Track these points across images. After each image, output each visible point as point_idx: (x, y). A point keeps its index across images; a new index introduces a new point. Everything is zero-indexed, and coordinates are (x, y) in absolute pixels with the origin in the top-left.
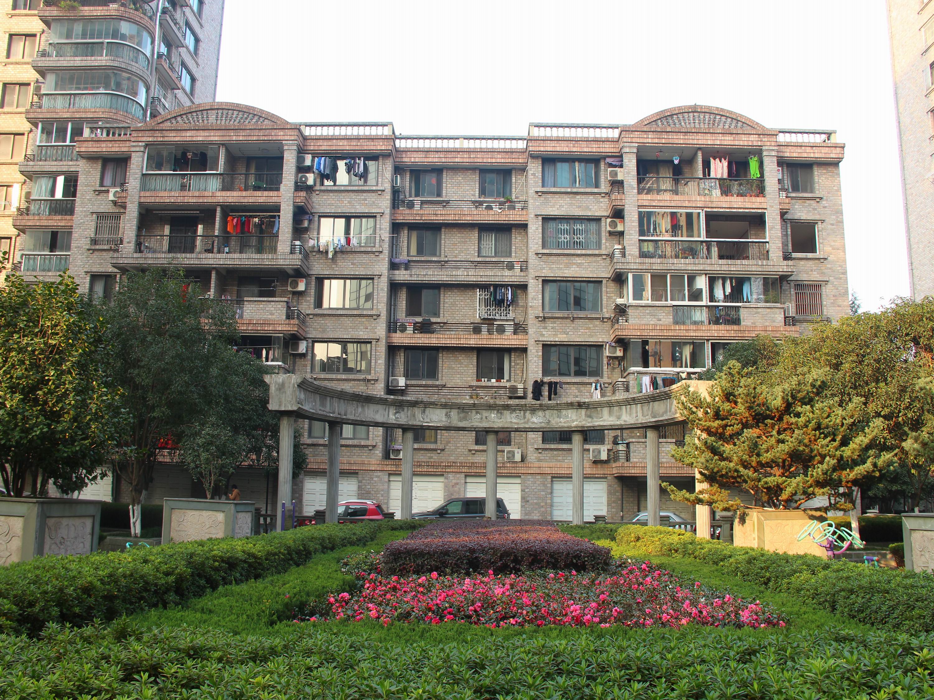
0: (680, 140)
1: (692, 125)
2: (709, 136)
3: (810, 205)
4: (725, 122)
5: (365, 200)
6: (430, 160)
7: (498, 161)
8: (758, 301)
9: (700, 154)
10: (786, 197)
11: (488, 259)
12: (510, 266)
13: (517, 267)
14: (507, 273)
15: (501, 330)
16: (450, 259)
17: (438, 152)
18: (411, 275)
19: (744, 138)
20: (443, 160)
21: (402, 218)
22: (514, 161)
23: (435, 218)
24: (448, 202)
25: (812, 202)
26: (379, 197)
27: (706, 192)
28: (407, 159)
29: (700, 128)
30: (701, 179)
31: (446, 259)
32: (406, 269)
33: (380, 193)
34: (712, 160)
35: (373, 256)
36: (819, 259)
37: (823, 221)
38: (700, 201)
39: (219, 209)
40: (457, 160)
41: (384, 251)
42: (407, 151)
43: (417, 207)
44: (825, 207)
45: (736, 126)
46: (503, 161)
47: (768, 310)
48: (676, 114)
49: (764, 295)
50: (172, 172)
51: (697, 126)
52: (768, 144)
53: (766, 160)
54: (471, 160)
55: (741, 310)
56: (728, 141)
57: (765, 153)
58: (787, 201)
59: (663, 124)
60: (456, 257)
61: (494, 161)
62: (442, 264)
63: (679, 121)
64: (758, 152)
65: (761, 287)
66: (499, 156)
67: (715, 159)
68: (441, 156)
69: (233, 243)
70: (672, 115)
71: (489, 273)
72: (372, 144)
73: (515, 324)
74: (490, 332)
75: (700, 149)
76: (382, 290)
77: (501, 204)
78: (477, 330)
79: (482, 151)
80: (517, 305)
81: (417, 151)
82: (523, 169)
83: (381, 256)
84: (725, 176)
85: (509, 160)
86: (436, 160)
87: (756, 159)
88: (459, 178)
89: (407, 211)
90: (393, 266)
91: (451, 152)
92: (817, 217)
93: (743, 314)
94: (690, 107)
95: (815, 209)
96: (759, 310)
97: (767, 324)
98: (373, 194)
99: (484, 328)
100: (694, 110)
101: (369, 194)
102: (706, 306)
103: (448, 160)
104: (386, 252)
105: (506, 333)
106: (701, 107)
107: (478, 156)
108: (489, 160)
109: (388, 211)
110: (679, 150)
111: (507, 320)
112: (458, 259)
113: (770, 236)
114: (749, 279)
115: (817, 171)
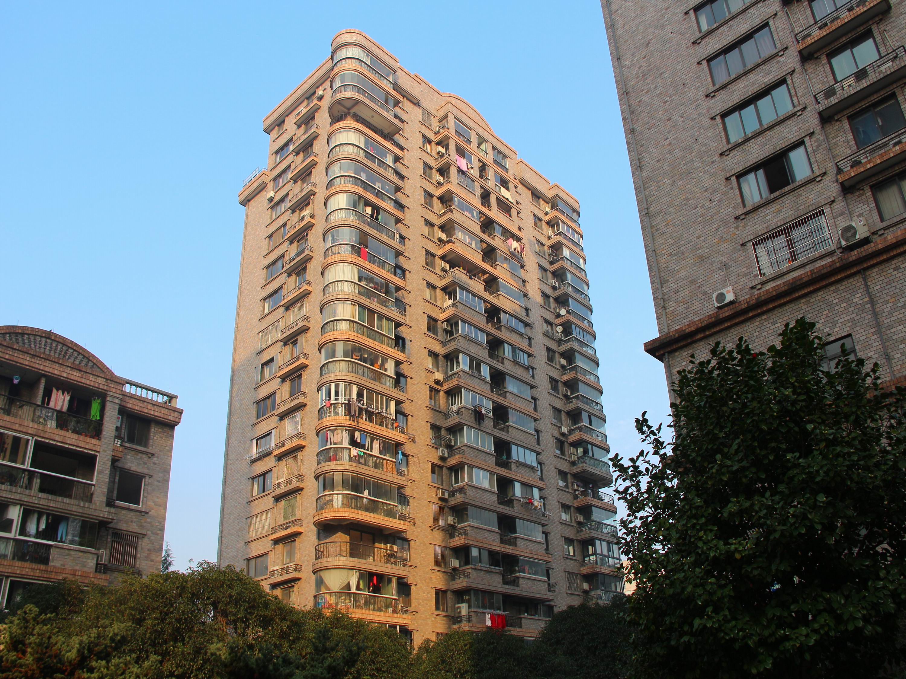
0: (26, 361)
1: (42, 350)
2: (57, 366)
4: (76, 358)
8: (72, 542)
9: (43, 382)
10: (121, 445)
19: (92, 378)
25: (144, 456)
27: (41, 420)
29: (50, 355)
30: (38, 406)
34: (55, 391)
36: (141, 512)
37: (151, 476)
38: (32, 427)
44: (154, 464)
45: (86, 365)
47: (81, 554)
48: (28, 334)
49: (80, 537)
51: (47, 352)
52: (114, 390)
53: (109, 406)
55: (53, 550)
56: (75, 376)
57: (109, 398)
58: (121, 449)
59: (11, 340)
63: (30, 342)
64: (103, 396)
65: (78, 529)
67: (58, 390)
70: (23, 334)
75: (44, 376)
84: (65, 409)
87: (99, 401)
92: (146, 471)
93: (53, 553)
94: (44, 332)
95: (145, 463)
96: (72, 552)
97: (77, 568)
100: (48, 336)
102: (14, 539)
106: (56, 335)
110: (23, 371)
113: (97, 480)
114: (66, 519)
115: (154, 429)
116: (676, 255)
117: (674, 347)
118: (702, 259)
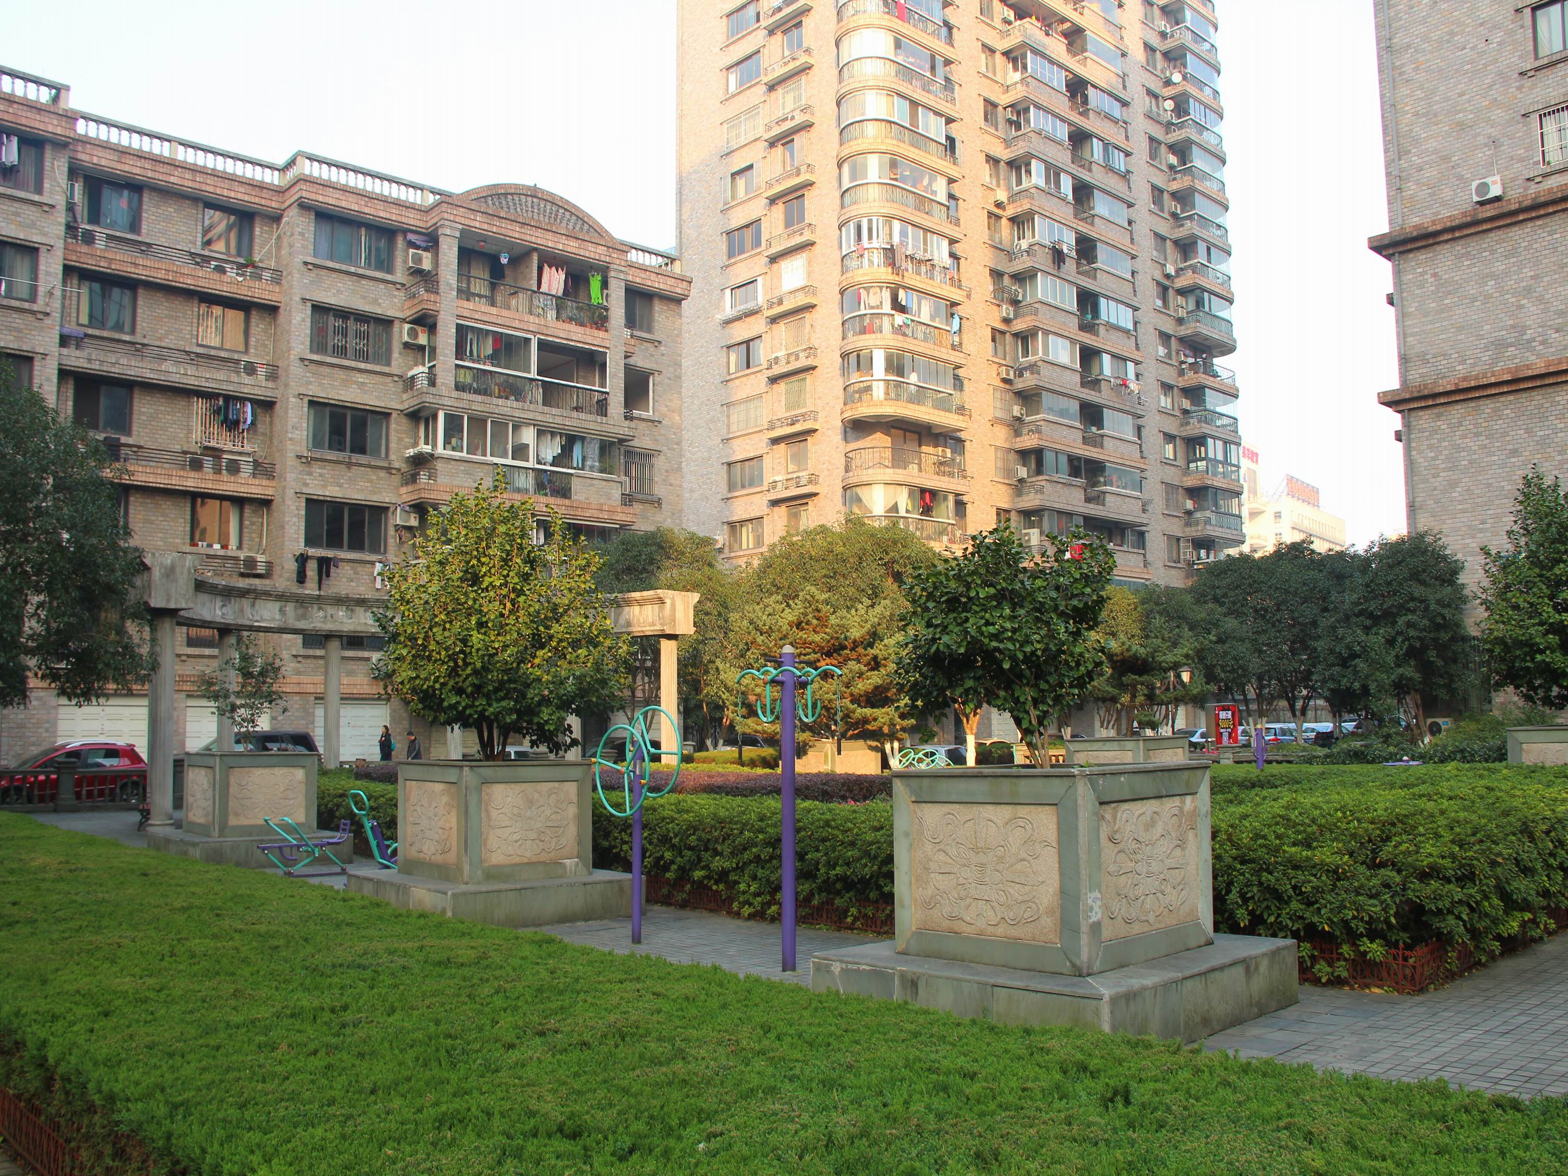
0: (515, 233)
1: (530, 214)
2: (550, 236)
3: (647, 349)
4: (569, 220)
5: (18, 215)
6: (127, 168)
7: (240, 196)
8: (592, 468)
9: (535, 257)
10: (632, 336)
11: (213, 352)
12: (251, 369)
13: (261, 371)
14: (247, 379)
15: (234, 468)
16: (151, 342)
17: (140, 157)
18: (90, 360)
19: (591, 247)
20: (150, 174)
21: (74, 258)
22: (263, 202)
23: (133, 270)
24: (149, 245)
25: (649, 345)
26: (44, 215)
27: (541, 311)
28: (86, 157)
29: (539, 220)
30: (534, 292)
31: (146, 341)
32: (78, 347)
33: (46, 209)
34: (546, 266)
35: (31, 318)
36: (653, 421)
37: (660, 372)
38: (532, 322)
40: (172, 179)
41: (54, 314)
42: (85, 141)
43: (100, 244)
44: (663, 355)
45: (582, 229)
46: (246, 198)
47: (604, 483)
48: (512, 194)
49: (600, 462)
51: (536, 217)
52: (618, 262)
53: (613, 283)
54: (197, 186)
55: (574, 480)
56: (571, 247)
57: (612, 274)
58: (632, 342)
59: (494, 204)
60: (160, 339)
61: (232, 194)
62: (138, 349)
63: (515, 204)
64: (604, 271)
65: (597, 451)
66: (241, 189)
67: (550, 267)
68: (147, 166)
70: (506, 194)
71: (221, 375)
73: (255, 462)
74: (218, 471)
75: (535, 249)
76: (48, 380)
77: (240, 266)
78: (196, 465)
79: (214, 174)
80: (255, 432)
81: (106, 146)
82: (276, 218)
83: (48, 321)
84: (560, 293)
85: (257, 200)
86: (137, 171)
87: (599, 278)
88: (171, 209)
89: (84, 249)
90: (64, 341)
91: (164, 163)
92: (655, 367)
93: (576, 484)
94: (529, 188)
95: (652, 356)
96: (595, 482)
97: (602, 501)
98: (33, 208)
99: (208, 462)
100: (534, 193)
101: (25, 207)
102: (533, 469)
103: (157, 176)
104: (57, 315)
105: (242, 475)
106: (543, 191)
107: (209, 182)
108: (226, 193)
109: (60, 244)
110: (509, 246)
111: (240, 454)
112: (163, 344)
113: (611, 387)
114: (583, 439)
115: (658, 306)
116: (1424, 115)
117: (1409, 247)
118: (1462, 126)
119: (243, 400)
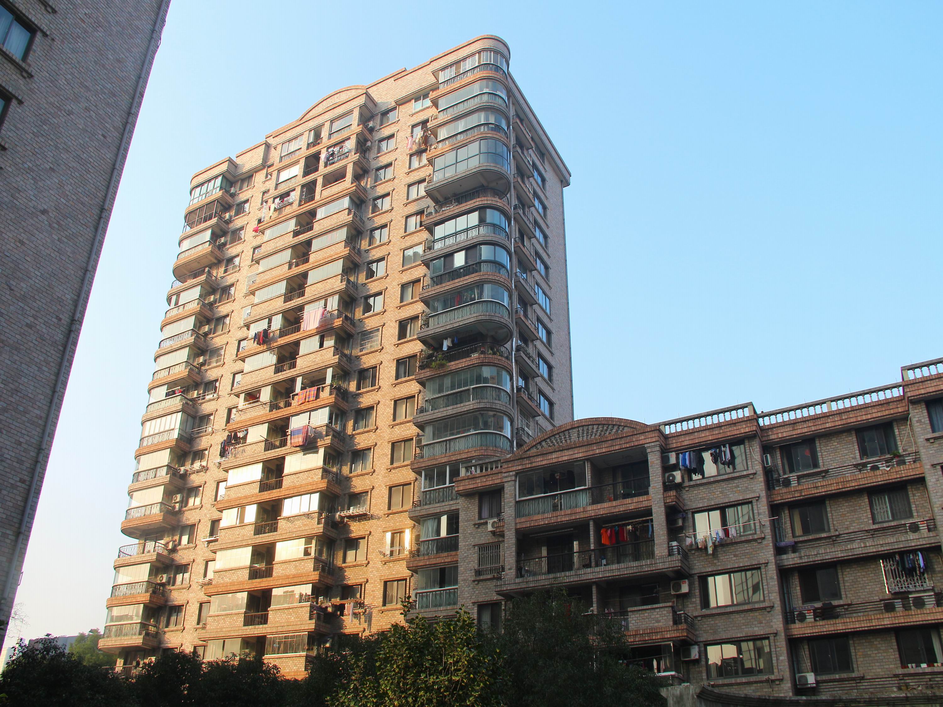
5: (738, 486)
6: (799, 431)
7: (874, 415)
11: (885, 525)
12: (915, 528)
13: (923, 527)
14: (912, 536)
15: (920, 603)
16: (841, 532)
17: (805, 421)
18: (801, 558)
20: (813, 429)
21: (779, 498)
22: (892, 412)
23: (816, 491)
24: (827, 471)
26: (752, 481)
28: (773, 436)
31: (837, 533)
32: (794, 551)
33: (751, 476)
35: (755, 544)
39: (591, 523)
40: (827, 425)
41: (767, 537)
42: (772, 427)
43: (794, 483)
46: (879, 414)
50: (543, 495)
54: (844, 422)
60: (847, 528)
61: (869, 416)
62: (833, 540)
66: (874, 411)
68: (810, 425)
69: (610, 554)
71: (891, 540)
72: (735, 428)
73: (936, 595)
74: (906, 607)
76: (772, 578)
77: (887, 461)
78: (889, 607)
79: (853, 409)
80: (933, 571)
81: (784, 424)
82: (904, 419)
83: (765, 542)
85: (887, 412)
86: (806, 430)
88: (834, 443)
89: (784, 490)
90: (779, 551)
91: (820, 418)
98: (745, 480)
99: (898, 604)
101: (740, 481)
103: (818, 427)
104: (769, 537)
105: (927, 606)
107: (851, 416)
108: (864, 417)
109: (763, 494)
111: (925, 591)
112: (850, 531)
119: (914, 551)
